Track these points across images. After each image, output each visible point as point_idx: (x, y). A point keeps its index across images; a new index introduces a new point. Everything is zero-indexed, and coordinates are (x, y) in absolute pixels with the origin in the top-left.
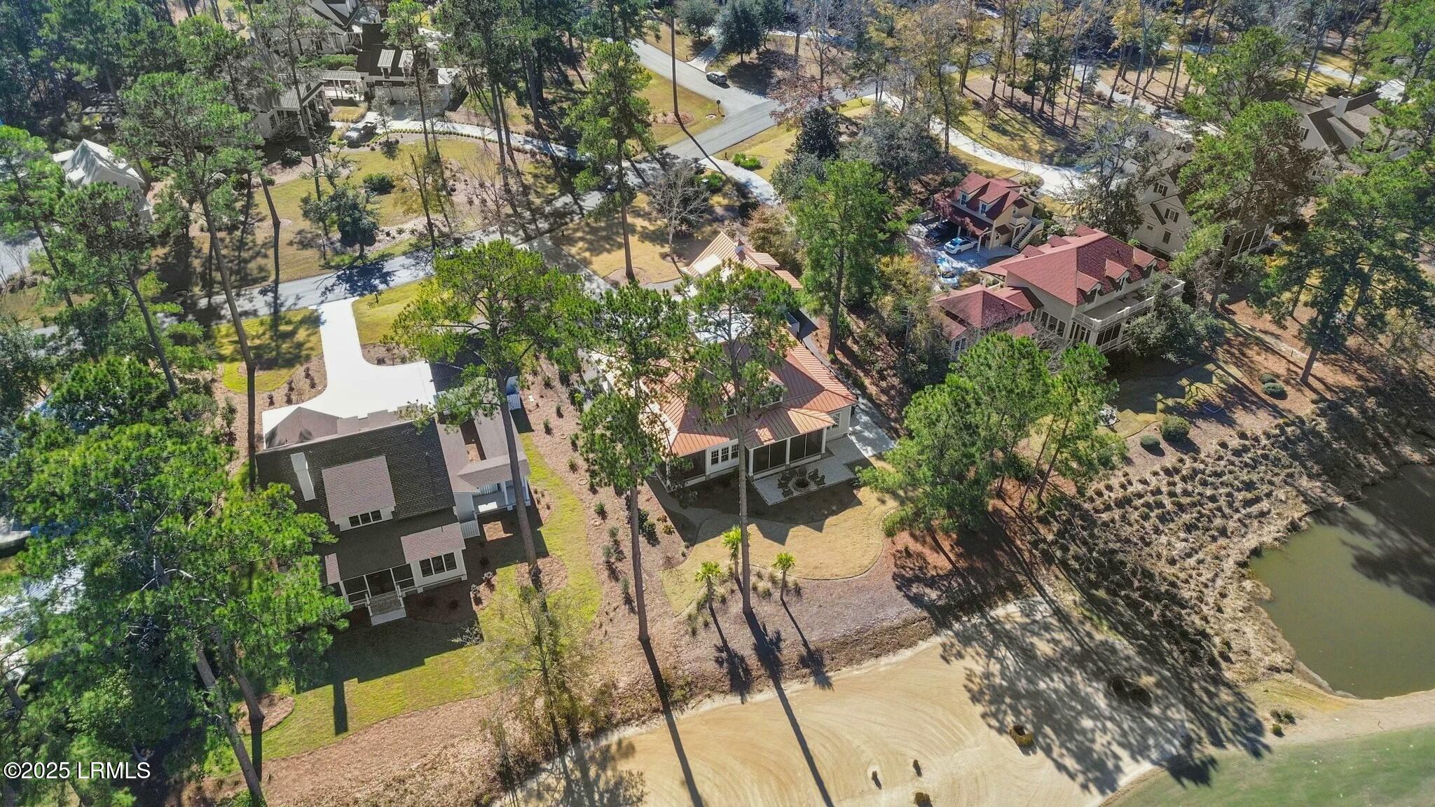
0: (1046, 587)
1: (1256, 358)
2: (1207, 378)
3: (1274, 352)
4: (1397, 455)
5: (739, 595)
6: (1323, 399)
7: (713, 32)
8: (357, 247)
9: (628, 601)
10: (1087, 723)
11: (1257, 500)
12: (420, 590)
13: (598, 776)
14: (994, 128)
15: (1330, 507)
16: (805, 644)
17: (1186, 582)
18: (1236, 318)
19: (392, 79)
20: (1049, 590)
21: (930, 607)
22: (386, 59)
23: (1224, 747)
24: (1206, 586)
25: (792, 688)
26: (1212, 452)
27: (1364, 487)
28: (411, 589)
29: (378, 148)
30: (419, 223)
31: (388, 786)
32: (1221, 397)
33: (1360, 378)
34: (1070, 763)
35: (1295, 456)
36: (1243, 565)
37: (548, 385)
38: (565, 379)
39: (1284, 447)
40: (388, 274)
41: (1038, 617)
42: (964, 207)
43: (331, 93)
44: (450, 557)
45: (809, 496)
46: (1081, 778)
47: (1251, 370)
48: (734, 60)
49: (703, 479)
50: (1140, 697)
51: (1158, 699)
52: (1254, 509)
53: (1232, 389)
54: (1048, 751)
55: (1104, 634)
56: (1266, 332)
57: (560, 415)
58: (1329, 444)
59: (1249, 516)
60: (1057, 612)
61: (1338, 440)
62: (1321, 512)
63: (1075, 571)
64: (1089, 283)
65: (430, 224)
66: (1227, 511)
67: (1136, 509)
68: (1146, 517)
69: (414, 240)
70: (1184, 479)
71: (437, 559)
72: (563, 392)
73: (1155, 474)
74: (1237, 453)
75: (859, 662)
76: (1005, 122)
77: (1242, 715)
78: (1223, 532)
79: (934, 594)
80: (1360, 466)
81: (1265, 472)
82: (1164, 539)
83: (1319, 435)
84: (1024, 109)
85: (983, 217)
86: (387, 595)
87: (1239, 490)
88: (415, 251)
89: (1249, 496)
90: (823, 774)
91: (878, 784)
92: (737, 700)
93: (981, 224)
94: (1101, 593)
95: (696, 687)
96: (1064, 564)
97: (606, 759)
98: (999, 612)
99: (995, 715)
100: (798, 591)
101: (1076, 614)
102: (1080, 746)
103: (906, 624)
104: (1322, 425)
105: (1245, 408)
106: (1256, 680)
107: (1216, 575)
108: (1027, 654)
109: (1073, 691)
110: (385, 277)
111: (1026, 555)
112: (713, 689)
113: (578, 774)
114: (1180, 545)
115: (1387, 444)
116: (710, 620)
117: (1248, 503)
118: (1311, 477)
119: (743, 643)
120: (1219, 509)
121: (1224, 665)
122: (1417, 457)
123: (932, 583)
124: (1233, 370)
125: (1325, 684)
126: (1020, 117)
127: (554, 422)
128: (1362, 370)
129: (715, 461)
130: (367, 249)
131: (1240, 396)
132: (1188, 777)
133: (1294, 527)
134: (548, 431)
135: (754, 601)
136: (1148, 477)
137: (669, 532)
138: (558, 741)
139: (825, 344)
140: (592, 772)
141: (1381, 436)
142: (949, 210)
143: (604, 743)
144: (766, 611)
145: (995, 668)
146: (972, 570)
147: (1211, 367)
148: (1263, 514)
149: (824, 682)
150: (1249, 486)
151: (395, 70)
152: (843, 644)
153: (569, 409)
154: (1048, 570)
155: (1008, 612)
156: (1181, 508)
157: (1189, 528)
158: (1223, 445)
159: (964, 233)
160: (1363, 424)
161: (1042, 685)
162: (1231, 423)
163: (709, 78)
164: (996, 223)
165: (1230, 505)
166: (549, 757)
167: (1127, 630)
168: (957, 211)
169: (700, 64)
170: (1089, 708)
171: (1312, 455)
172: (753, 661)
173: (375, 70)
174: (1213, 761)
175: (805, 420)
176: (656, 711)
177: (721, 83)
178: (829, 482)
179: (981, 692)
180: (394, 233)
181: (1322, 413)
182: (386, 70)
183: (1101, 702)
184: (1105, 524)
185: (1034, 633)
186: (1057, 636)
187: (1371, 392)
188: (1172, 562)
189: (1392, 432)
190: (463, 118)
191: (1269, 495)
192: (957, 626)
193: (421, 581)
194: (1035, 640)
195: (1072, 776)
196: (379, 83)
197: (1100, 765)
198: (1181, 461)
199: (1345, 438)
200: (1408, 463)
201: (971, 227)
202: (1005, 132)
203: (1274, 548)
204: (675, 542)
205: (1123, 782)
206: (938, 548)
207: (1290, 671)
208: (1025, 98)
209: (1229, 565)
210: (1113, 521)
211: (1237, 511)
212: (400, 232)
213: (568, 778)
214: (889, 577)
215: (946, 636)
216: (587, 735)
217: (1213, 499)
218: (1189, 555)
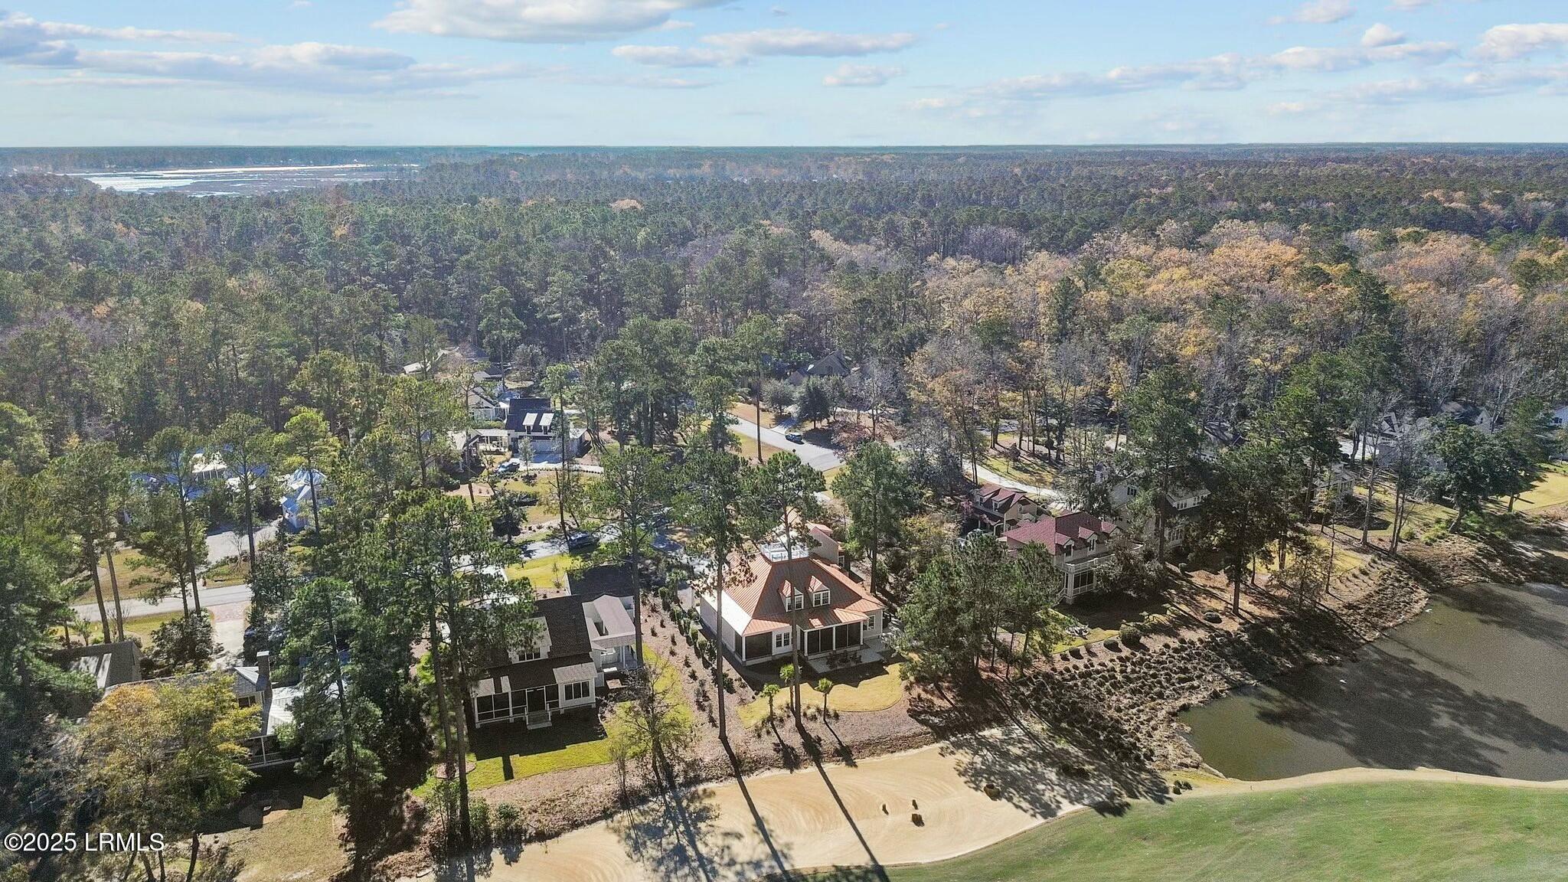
0: (1022, 721)
1: (1203, 601)
2: (1163, 612)
3: (1217, 598)
4: (1306, 658)
5: (793, 719)
6: (1248, 622)
7: (791, 410)
8: (506, 536)
9: (712, 720)
10: (1040, 787)
11: (1191, 679)
12: (562, 712)
13: (688, 805)
14: (1017, 468)
15: (1244, 685)
16: (840, 743)
17: (1128, 721)
18: (1193, 580)
19: (533, 434)
20: (1024, 723)
21: (933, 726)
22: (530, 419)
23: (1137, 798)
24: (1142, 723)
25: (828, 767)
26: (1158, 651)
27: (1275, 676)
28: (556, 709)
29: (520, 479)
30: (556, 522)
31: (543, 803)
32: (1171, 621)
33: (1280, 613)
34: (1025, 805)
35: (1222, 655)
36: (1174, 714)
37: (654, 610)
38: (666, 607)
39: (1214, 649)
40: (531, 551)
41: (1014, 736)
42: (981, 507)
43: (482, 447)
44: (586, 685)
45: (849, 669)
46: (1032, 812)
47: (1198, 608)
48: (809, 426)
49: (769, 658)
50: (1082, 775)
51: (1094, 777)
52: (1187, 685)
53: (1180, 617)
54: (1010, 799)
55: (1062, 744)
56: (1214, 588)
57: (663, 626)
58: (1249, 649)
59: (1182, 688)
60: (1028, 734)
61: (1258, 647)
62: (1237, 688)
63: (1046, 713)
64: (1064, 540)
65: (563, 523)
66: (1165, 684)
67: (1095, 679)
68: (1101, 684)
69: (550, 532)
70: (1133, 664)
71: (577, 686)
72: (666, 615)
73: (1112, 660)
74: (1176, 650)
75: (879, 755)
76: (1029, 465)
77: (1155, 784)
78: (1160, 695)
79: (936, 720)
80: (1273, 663)
81: (1198, 664)
82: (1114, 698)
83: (1243, 643)
84: (1045, 458)
85: (996, 513)
86: (539, 712)
87: (1176, 673)
88: (551, 538)
89: (1183, 676)
90: (847, 807)
91: (886, 813)
92: (788, 772)
93: (993, 518)
94: (1064, 725)
95: (757, 764)
96: (1037, 709)
97: (694, 797)
98: (986, 733)
99: (974, 782)
100: (837, 716)
101: (1043, 736)
102: (1032, 797)
103: (915, 735)
104: (1245, 637)
105: (1188, 627)
106: (1169, 770)
107: (1152, 719)
108: (1005, 754)
109: (1034, 772)
110: (528, 554)
111: (1009, 703)
112: (772, 765)
113: (674, 804)
114: (1126, 701)
115: (1297, 651)
116: (771, 730)
117: (1181, 681)
118: (1233, 668)
119: (795, 741)
120: (1159, 682)
121: (1147, 762)
122: (1320, 660)
123: (936, 714)
124: (1184, 607)
125: (1221, 774)
126: (1040, 463)
127: (659, 629)
128: (1283, 609)
129: (779, 644)
130: (513, 538)
131: (1187, 622)
132: (1110, 813)
133: (1216, 695)
134: (654, 634)
135: (803, 721)
136: (1107, 662)
137: (744, 687)
138: (660, 785)
139: (869, 589)
140: (684, 804)
141: (1293, 647)
142: (970, 511)
143: (693, 789)
144: (811, 727)
145: (978, 759)
146: (968, 709)
147: (1167, 605)
148: (1193, 687)
149: (853, 764)
150: (1185, 670)
151: (537, 427)
152: (867, 744)
153: (669, 623)
154: (1025, 712)
155: (994, 733)
156: (1129, 680)
157: (1134, 692)
158: (1167, 646)
159: (984, 526)
160: (1278, 639)
161: (1011, 769)
162: (1176, 635)
163: (788, 438)
164: (1006, 517)
165: (1168, 681)
166: (654, 795)
167: (1080, 744)
168: (977, 510)
169: (781, 430)
170: (1042, 778)
171: (1235, 655)
172: (800, 750)
173: (519, 427)
174: (1128, 805)
175: (846, 616)
176: (730, 775)
177: (797, 440)
178: (864, 661)
179: (966, 771)
180: (534, 527)
181: (1246, 631)
182: (529, 427)
183: (1053, 777)
184: (1071, 687)
185: (1009, 744)
186: (1026, 745)
187: (1287, 620)
188: (1119, 710)
189: (1302, 645)
190: (588, 462)
191: (1199, 677)
192: (953, 739)
193: (563, 703)
194: (1010, 747)
195: (1025, 811)
196: (521, 437)
197: (1046, 806)
198: (1132, 654)
199: (1262, 645)
200: (1312, 664)
201: (988, 520)
202: (1026, 471)
203: (1198, 707)
204: (749, 692)
205: (1060, 813)
206: (943, 697)
207: (1197, 768)
208: (1045, 451)
209: (1162, 714)
210: (1076, 685)
211: (1173, 684)
212: (539, 528)
213: (667, 806)
214: (905, 711)
215: (943, 744)
216: (681, 785)
217: (1154, 676)
218: (1132, 707)
